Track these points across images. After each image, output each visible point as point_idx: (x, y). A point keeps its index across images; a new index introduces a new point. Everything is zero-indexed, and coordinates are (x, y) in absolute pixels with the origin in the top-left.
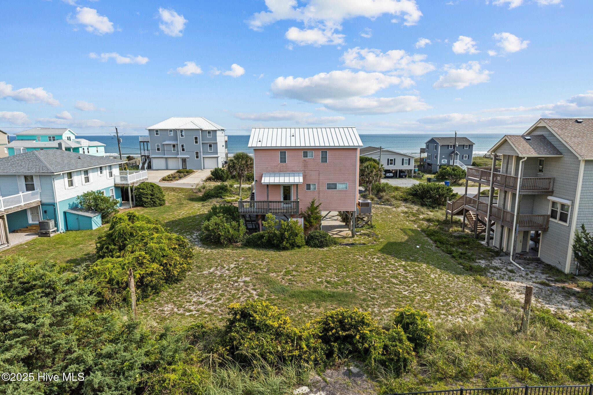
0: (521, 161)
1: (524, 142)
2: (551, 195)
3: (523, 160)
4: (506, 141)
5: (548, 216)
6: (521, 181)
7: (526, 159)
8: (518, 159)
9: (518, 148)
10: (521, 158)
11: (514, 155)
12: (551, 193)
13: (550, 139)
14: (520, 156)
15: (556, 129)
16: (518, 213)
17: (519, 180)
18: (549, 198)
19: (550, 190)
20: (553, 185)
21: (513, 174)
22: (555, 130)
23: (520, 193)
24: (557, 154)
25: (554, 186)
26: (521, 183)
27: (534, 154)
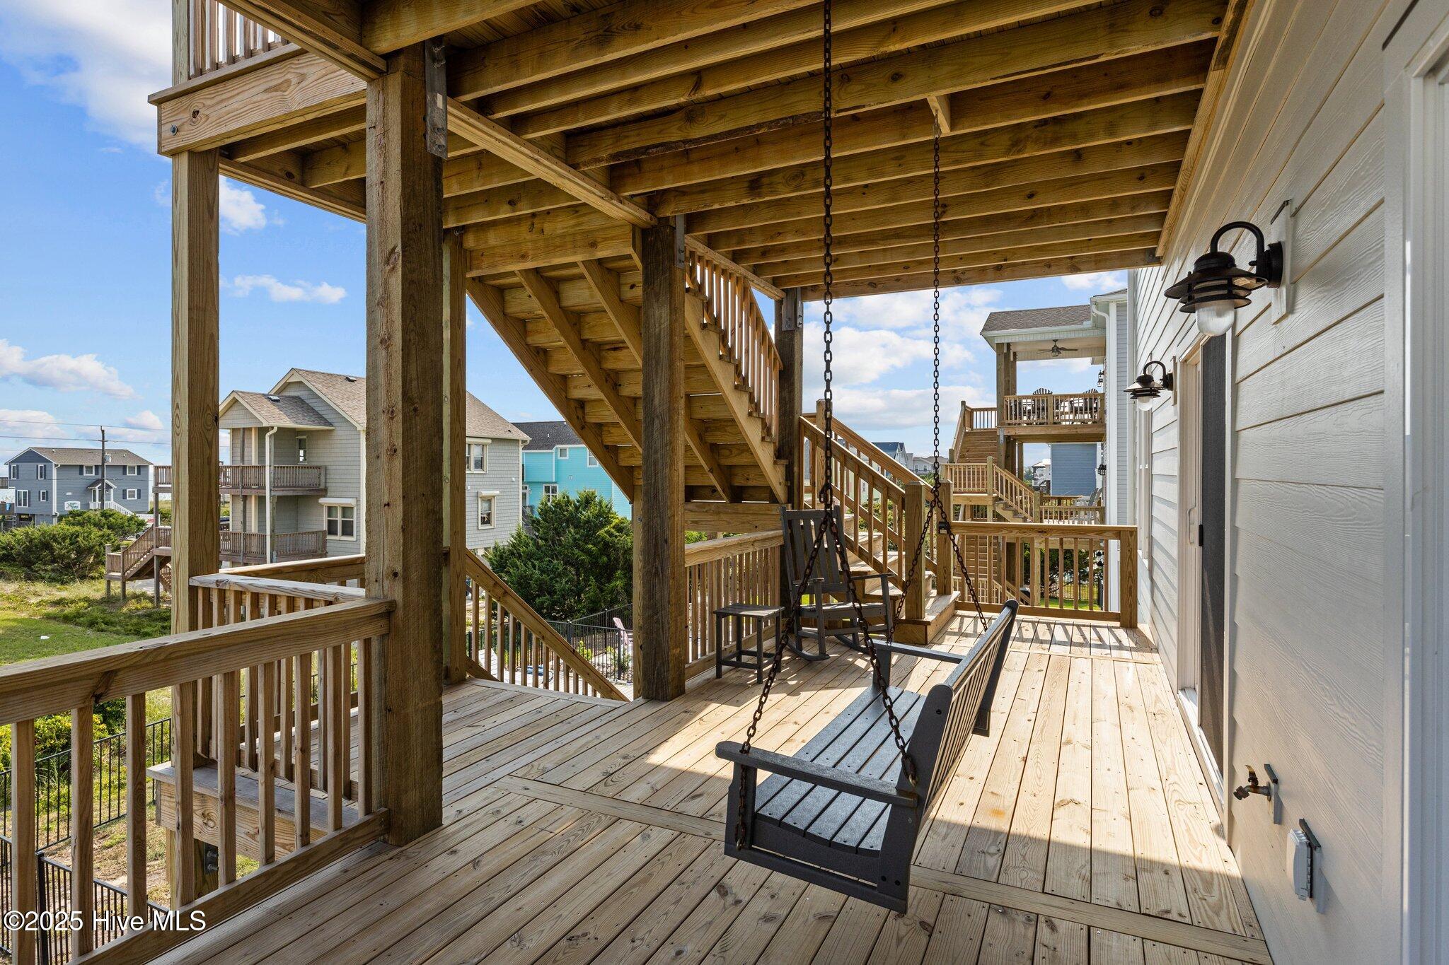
0: (268, 434)
1: (269, 404)
2: (324, 496)
3: (271, 432)
4: (235, 401)
5: (323, 532)
6: (272, 471)
7: (275, 429)
8: (262, 431)
9: (259, 412)
10: (267, 429)
11: (253, 425)
12: (324, 492)
13: (312, 402)
14: (265, 424)
15: (320, 386)
16: (273, 531)
17: (267, 469)
18: (322, 500)
19: (322, 487)
20: (326, 478)
21: (254, 462)
22: (317, 387)
23: (273, 494)
24: (325, 425)
25: (328, 481)
26: (272, 476)
27: (288, 423)
